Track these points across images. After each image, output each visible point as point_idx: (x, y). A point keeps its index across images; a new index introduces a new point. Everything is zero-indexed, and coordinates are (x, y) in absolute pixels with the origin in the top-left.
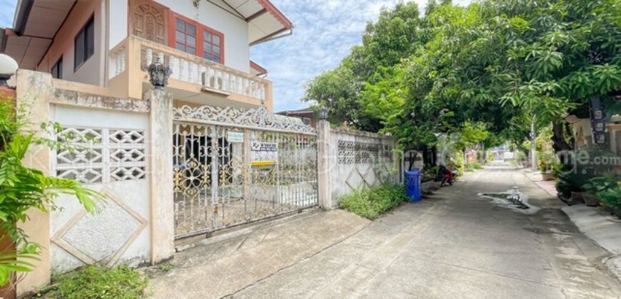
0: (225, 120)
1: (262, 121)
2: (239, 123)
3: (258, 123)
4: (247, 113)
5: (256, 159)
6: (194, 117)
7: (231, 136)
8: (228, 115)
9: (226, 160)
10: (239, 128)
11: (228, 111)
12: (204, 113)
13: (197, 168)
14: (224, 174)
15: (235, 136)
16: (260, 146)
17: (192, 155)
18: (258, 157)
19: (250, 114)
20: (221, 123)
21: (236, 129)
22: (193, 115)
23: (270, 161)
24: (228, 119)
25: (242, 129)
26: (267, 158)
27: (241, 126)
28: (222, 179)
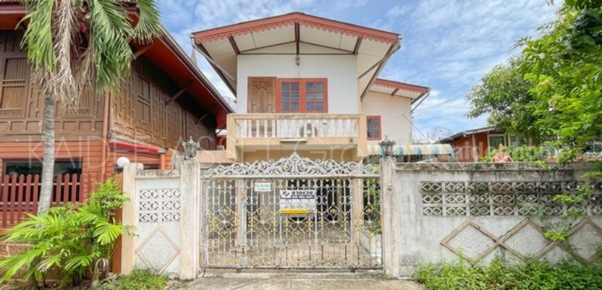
0: (253, 172)
1: (295, 169)
2: (267, 174)
3: (289, 171)
4: (277, 163)
5: (286, 207)
6: (226, 174)
7: (258, 186)
8: (256, 168)
9: (255, 208)
10: (265, 178)
11: (257, 164)
12: (235, 169)
13: (229, 214)
14: (252, 220)
15: (262, 186)
16: (291, 194)
17: (225, 203)
18: (288, 205)
19: (279, 164)
20: (250, 176)
21: (264, 180)
22: (225, 172)
23: (305, 209)
24: (257, 171)
25: (271, 178)
26: (299, 206)
27: (270, 176)
28: (250, 224)
